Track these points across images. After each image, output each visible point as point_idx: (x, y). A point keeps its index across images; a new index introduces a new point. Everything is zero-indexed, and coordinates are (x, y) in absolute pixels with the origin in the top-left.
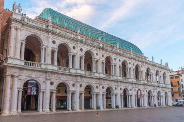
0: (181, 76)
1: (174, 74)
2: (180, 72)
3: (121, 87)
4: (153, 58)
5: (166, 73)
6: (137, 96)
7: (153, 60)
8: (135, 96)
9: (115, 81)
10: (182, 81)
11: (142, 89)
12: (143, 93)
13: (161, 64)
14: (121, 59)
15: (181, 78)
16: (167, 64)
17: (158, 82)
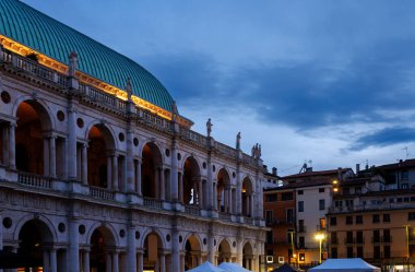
0: (301, 193)
1: (280, 184)
2: (298, 181)
3: (81, 222)
4: (209, 124)
5: (253, 179)
6: (146, 256)
7: (209, 130)
8: (138, 255)
9: (57, 199)
10: (301, 210)
11: (164, 233)
12: (167, 245)
13: (238, 150)
14: (84, 118)
15: (299, 198)
16: (257, 150)
17: (222, 208)
